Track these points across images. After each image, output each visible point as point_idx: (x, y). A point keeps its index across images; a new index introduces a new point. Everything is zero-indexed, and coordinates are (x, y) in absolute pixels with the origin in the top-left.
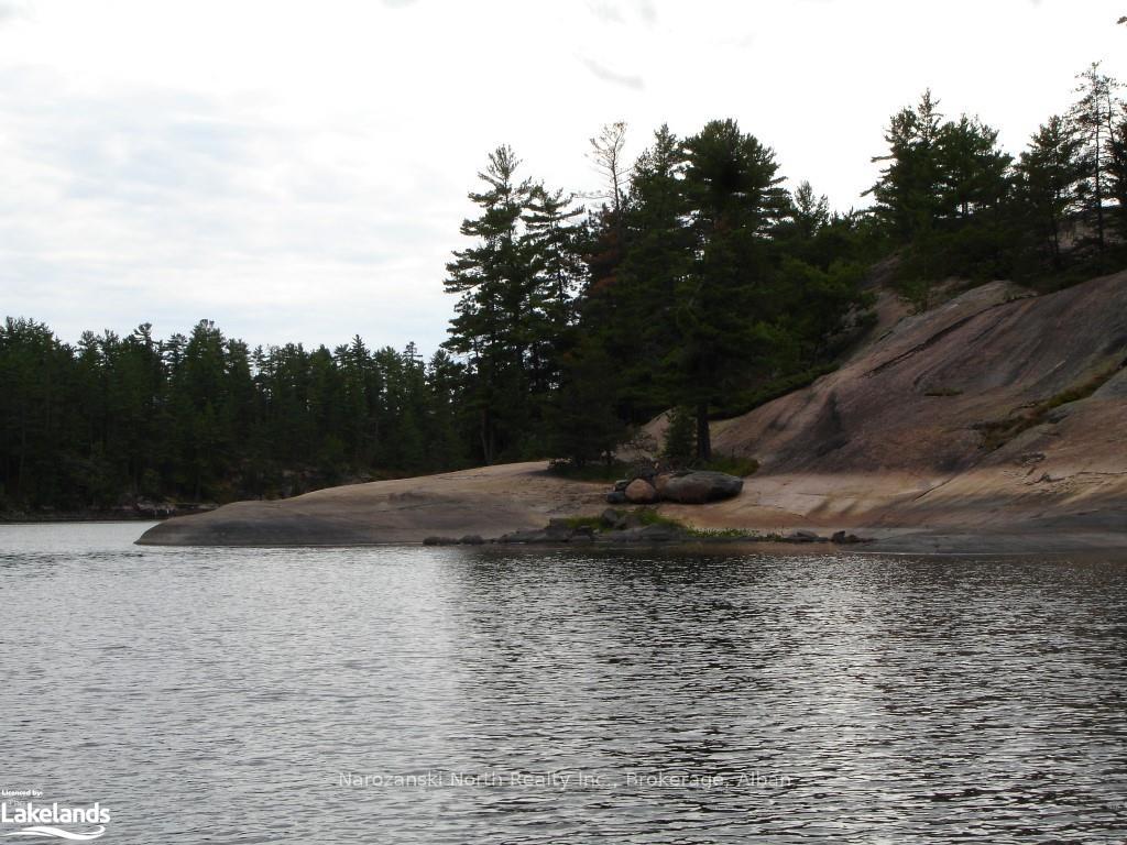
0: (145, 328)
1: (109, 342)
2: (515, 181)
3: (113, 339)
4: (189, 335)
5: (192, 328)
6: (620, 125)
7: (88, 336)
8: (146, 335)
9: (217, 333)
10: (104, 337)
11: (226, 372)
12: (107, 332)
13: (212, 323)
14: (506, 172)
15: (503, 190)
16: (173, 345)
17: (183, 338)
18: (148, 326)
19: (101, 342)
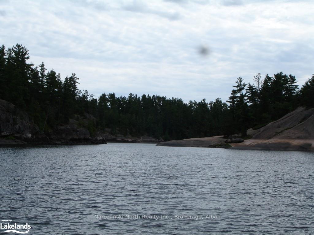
0: (204, 100)
1: (195, 103)
2: (242, 83)
3: (196, 102)
4: (214, 101)
5: (215, 100)
6: (260, 74)
7: (190, 102)
8: (204, 101)
9: (221, 101)
10: (194, 102)
11: (222, 110)
12: (195, 101)
13: (220, 99)
14: (241, 81)
15: (241, 85)
16: (211, 104)
17: (213, 102)
18: (205, 99)
19: (193, 103)
